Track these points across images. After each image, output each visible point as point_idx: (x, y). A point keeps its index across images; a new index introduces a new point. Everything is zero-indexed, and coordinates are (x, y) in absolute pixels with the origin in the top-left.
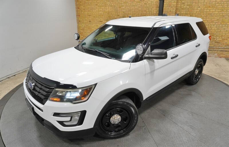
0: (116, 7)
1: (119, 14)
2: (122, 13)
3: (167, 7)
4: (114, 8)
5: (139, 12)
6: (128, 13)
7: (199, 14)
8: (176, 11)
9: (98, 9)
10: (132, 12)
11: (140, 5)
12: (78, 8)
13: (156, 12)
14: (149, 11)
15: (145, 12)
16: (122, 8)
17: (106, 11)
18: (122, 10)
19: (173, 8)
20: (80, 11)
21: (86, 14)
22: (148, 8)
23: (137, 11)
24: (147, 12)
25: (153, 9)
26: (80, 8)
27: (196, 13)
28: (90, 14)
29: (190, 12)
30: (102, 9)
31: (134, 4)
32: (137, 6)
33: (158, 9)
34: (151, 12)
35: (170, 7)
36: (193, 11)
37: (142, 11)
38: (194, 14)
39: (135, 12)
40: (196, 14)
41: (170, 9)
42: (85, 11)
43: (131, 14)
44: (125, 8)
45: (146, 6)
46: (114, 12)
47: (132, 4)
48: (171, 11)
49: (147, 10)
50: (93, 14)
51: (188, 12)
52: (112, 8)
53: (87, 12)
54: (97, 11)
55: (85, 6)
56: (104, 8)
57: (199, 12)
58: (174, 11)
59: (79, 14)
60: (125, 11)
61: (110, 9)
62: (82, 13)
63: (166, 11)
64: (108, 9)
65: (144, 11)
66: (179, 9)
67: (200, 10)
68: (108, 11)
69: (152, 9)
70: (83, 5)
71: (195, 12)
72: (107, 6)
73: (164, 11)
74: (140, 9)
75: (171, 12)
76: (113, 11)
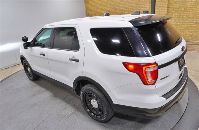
0: (115, 6)
1: (117, 12)
2: (120, 11)
3: (159, 2)
4: (113, 7)
5: (134, 9)
6: (125, 10)
7: (194, 7)
8: (168, 5)
9: (101, 8)
10: (128, 9)
11: (134, 3)
12: (88, 9)
13: (149, 7)
14: (142, 7)
15: (139, 9)
16: (120, 6)
17: (107, 10)
18: (119, 8)
19: (165, 3)
20: (89, 11)
21: (93, 14)
22: (142, 4)
23: (133, 8)
24: (141, 9)
25: (147, 5)
26: (89, 9)
27: (191, 5)
28: (96, 13)
29: (184, 5)
30: (104, 8)
31: (129, 2)
32: (132, 4)
33: (150, 4)
34: (145, 8)
35: (162, 2)
36: (187, 3)
37: (136, 8)
38: (188, 7)
39: (130, 9)
40: (191, 7)
41: (162, 4)
42: (93, 11)
43: (127, 11)
44: (122, 6)
45: (140, 2)
46: (113, 11)
47: (128, 2)
48: (163, 5)
49: (141, 6)
50: (98, 13)
51: (182, 5)
52: (111, 7)
53: (93, 12)
54: (101, 11)
55: (92, 7)
56: (105, 7)
57: (194, 4)
58: (166, 5)
59: (88, 14)
60: (122, 9)
61: (110, 8)
62: (90, 13)
63: (158, 6)
64: (109, 8)
65: (138, 7)
66: (172, 3)
67: (195, 2)
68: (108, 10)
70: (91, 6)
71: (189, 5)
72: (108, 6)
73: (156, 6)
74: (135, 6)
75: (163, 7)
76: (113, 9)
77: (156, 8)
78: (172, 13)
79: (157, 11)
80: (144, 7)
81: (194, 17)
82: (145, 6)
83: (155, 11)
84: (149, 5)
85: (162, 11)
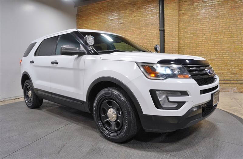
3: (169, 37)
7: (205, 42)
8: (178, 40)
11: (140, 38)
14: (150, 43)
15: (146, 44)
19: (175, 38)
22: (149, 40)
24: (149, 44)
25: (155, 40)
27: (203, 41)
29: (195, 41)
31: (134, 37)
32: (137, 39)
33: (159, 40)
34: (153, 43)
35: (172, 37)
36: (198, 39)
38: (199, 43)
40: (202, 42)
41: (172, 39)
45: (146, 37)
47: (132, 37)
48: (174, 40)
49: (148, 42)
51: (193, 41)
57: (205, 40)
58: (177, 40)
63: (168, 41)
65: (144, 43)
66: (182, 38)
67: (206, 38)
69: (153, 40)
71: (200, 41)
73: (165, 41)
74: (141, 41)
75: (173, 42)
77: (165, 43)
78: (184, 48)
79: (167, 46)
80: (151, 43)
81: (207, 53)
82: (152, 41)
83: (165, 46)
84: (157, 41)
85: (172, 47)
